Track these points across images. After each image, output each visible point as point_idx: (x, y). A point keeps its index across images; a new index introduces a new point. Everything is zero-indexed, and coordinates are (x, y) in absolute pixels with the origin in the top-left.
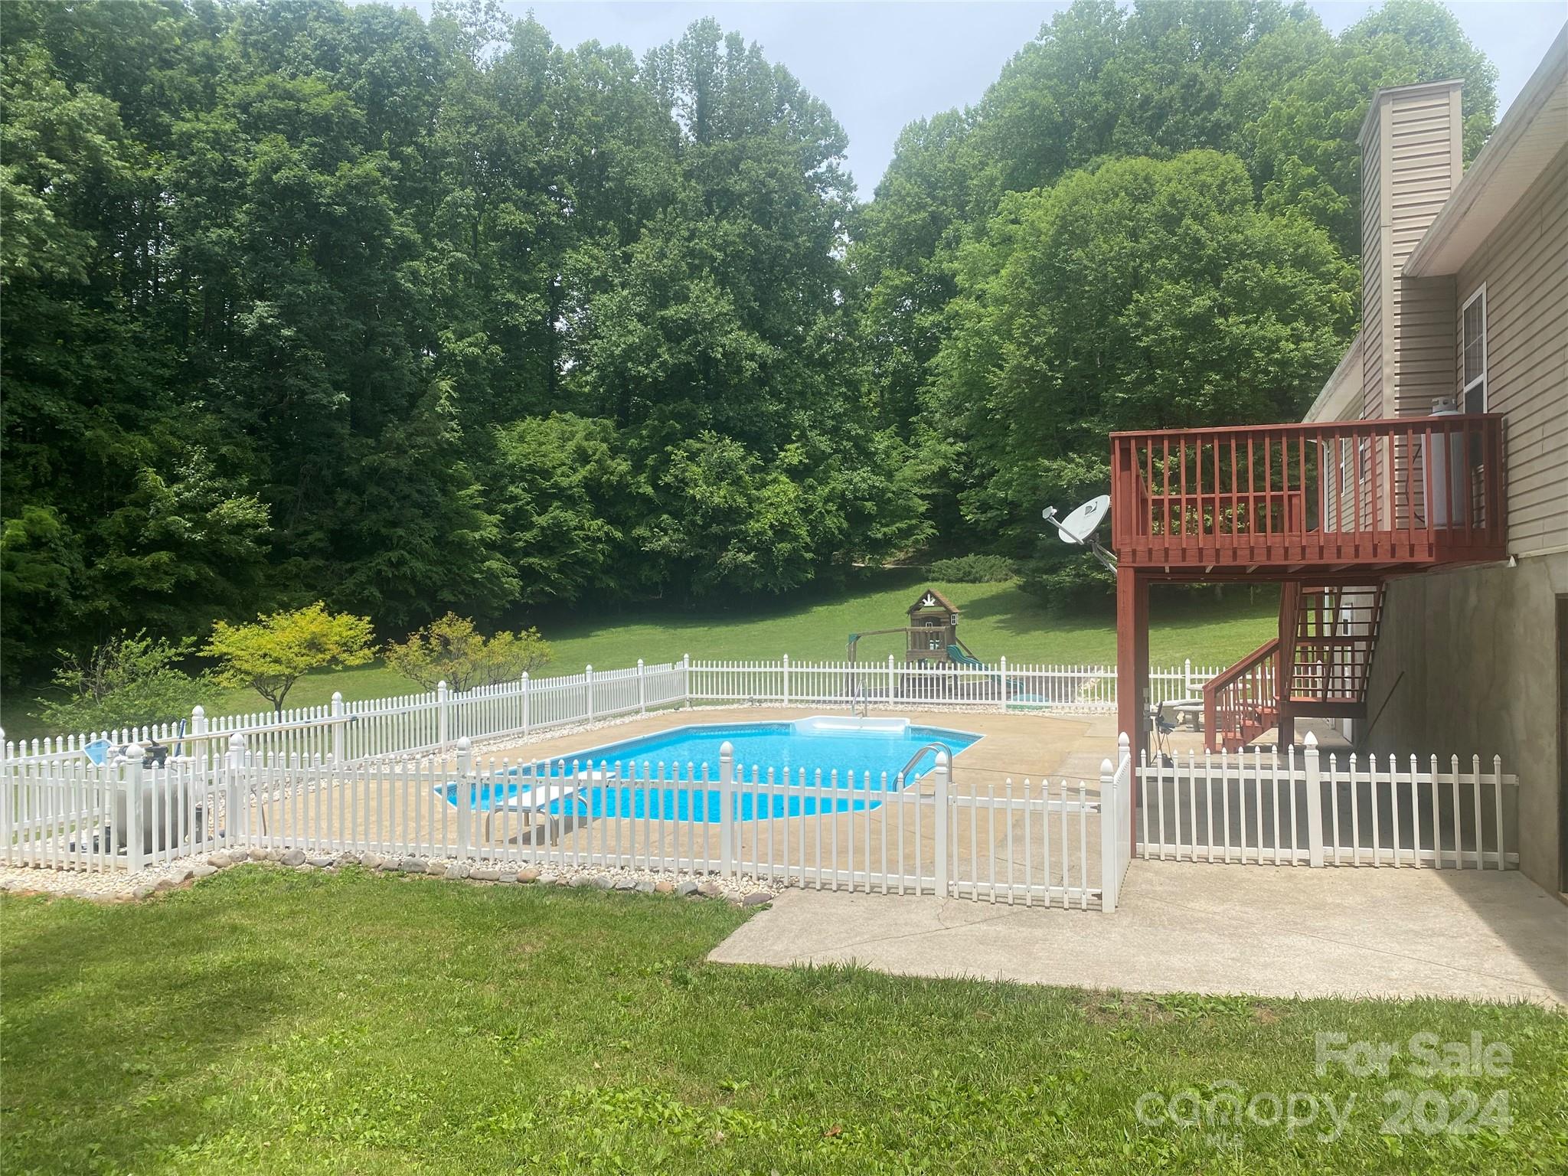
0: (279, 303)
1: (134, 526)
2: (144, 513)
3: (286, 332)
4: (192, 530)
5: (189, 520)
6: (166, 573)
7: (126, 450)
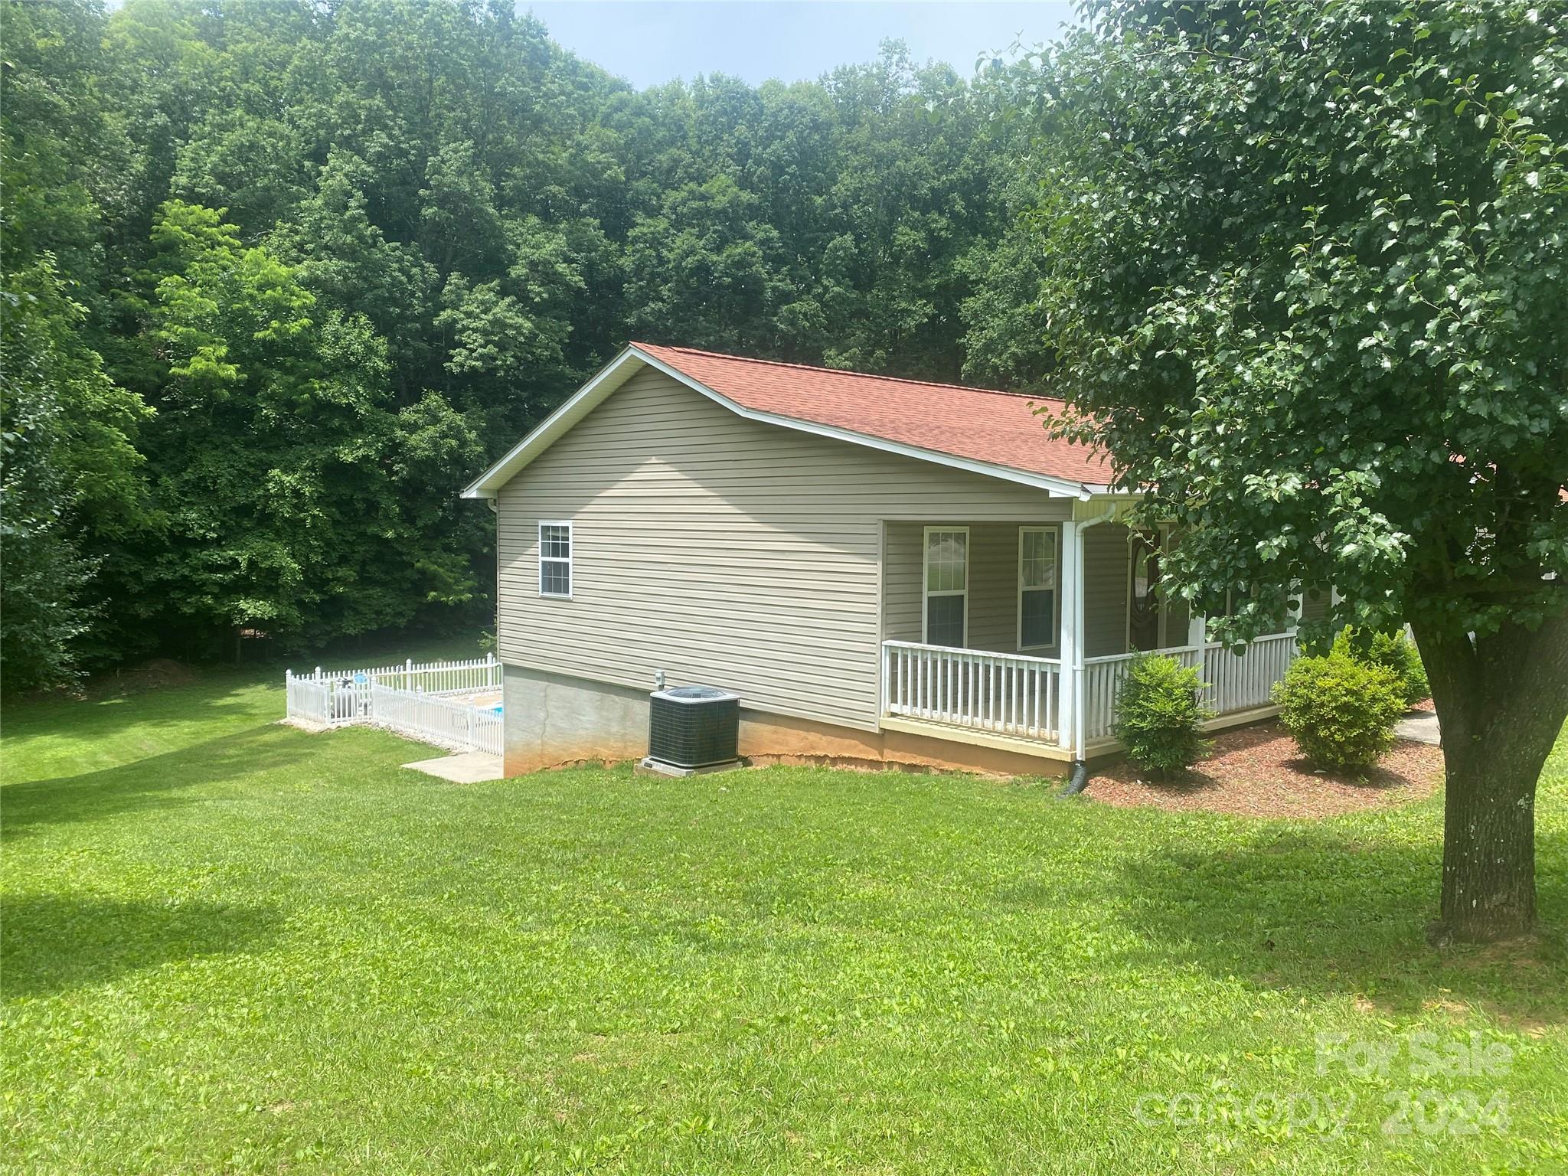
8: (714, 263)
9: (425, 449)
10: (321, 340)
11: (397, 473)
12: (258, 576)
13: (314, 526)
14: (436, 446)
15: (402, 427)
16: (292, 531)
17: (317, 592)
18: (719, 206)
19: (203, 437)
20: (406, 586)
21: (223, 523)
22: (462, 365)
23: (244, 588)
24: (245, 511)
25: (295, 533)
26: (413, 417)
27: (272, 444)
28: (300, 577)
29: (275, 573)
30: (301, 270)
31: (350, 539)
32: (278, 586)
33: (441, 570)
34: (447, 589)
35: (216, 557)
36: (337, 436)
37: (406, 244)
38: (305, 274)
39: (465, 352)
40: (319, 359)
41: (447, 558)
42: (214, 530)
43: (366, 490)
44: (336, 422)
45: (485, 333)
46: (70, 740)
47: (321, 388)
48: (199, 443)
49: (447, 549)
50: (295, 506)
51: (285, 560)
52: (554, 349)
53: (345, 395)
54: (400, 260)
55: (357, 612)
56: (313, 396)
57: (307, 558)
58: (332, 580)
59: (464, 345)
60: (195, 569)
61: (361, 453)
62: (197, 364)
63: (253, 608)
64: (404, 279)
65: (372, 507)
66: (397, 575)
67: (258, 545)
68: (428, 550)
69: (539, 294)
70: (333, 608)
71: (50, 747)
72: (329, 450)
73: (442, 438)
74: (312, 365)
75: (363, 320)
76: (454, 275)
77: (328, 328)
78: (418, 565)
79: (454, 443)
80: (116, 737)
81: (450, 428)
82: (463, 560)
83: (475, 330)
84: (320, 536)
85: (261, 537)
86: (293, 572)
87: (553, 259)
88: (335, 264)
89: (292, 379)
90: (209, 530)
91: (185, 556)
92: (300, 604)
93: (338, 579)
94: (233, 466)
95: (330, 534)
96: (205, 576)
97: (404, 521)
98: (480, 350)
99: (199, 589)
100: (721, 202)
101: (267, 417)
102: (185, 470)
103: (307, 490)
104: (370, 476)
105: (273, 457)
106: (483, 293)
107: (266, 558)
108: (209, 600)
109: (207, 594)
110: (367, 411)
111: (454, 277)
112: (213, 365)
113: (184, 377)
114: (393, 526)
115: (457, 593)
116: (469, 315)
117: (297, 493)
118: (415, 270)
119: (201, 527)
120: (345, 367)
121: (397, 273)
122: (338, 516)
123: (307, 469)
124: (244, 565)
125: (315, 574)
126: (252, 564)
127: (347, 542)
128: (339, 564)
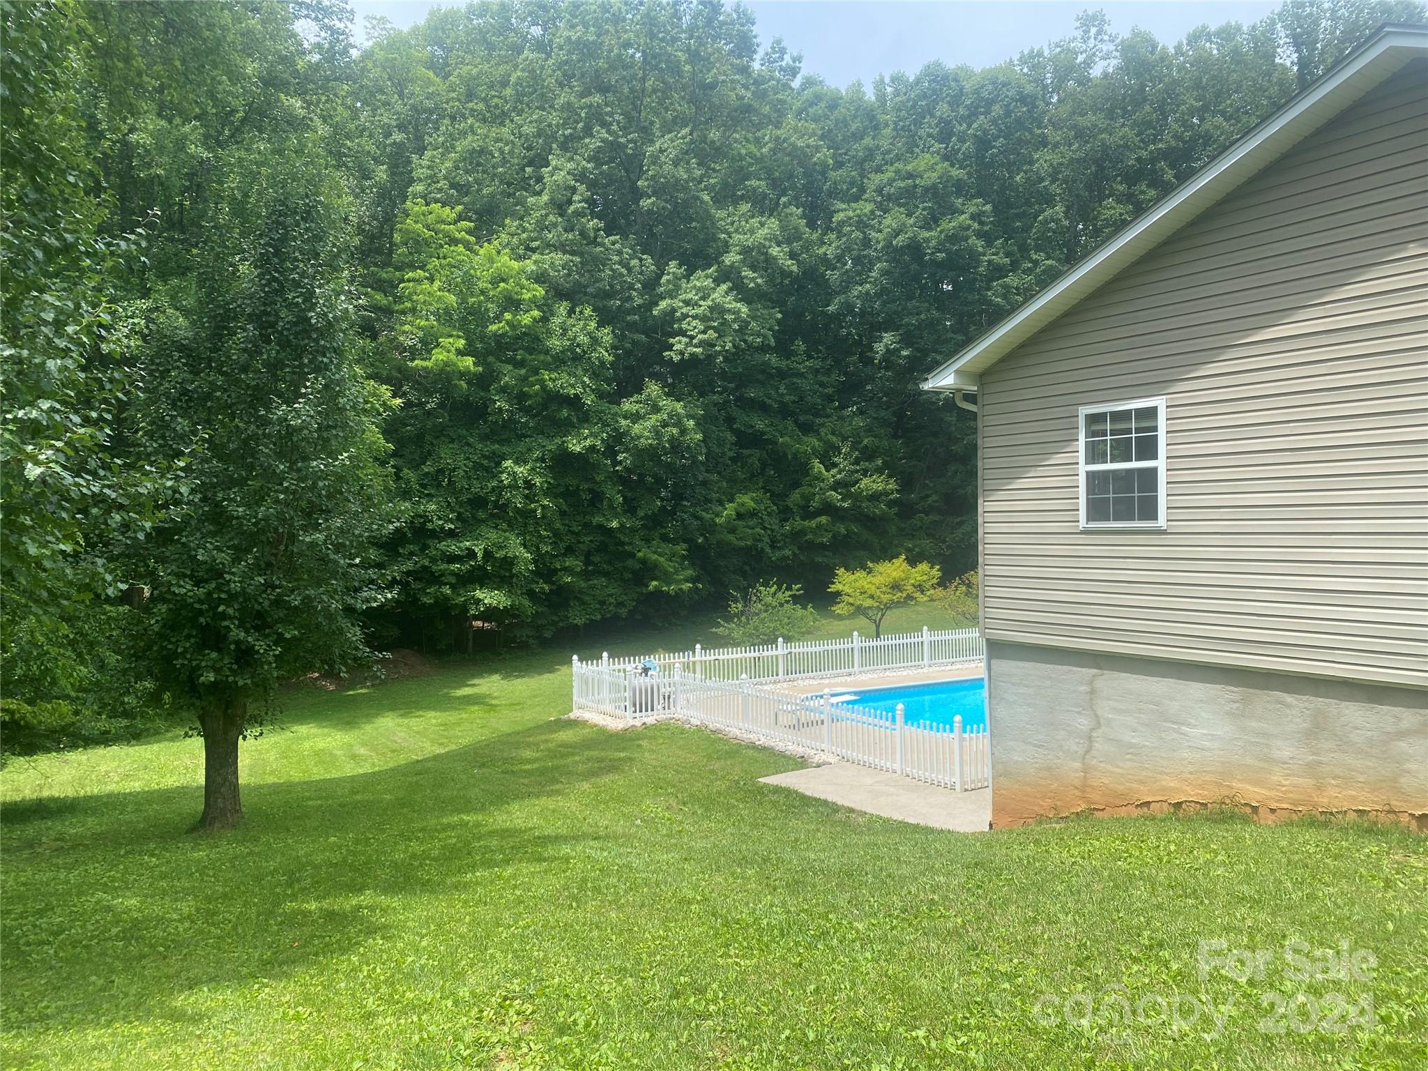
0: (901, 332)
1: (808, 498)
2: (812, 490)
3: (905, 353)
4: (843, 500)
5: (840, 494)
6: (826, 530)
7: (803, 448)
8: (927, 240)
9: (648, 438)
10: (549, 333)
11: (620, 463)
12: (493, 566)
13: (543, 517)
14: (658, 434)
15: (625, 418)
16: (523, 521)
17: (545, 582)
18: (929, 183)
19: (440, 432)
20: (628, 576)
21: (460, 514)
22: (682, 353)
23: (479, 577)
24: (478, 502)
25: (526, 525)
26: (635, 408)
27: (503, 437)
28: (532, 567)
29: (508, 562)
30: (530, 265)
31: (576, 529)
32: (512, 576)
33: (662, 559)
34: (667, 578)
35: (453, 547)
36: (566, 427)
37: (625, 236)
38: (534, 268)
39: (685, 340)
40: (547, 352)
41: (667, 548)
42: (451, 521)
43: (593, 480)
44: (565, 413)
45: (703, 319)
46: (326, 730)
47: (550, 379)
48: (437, 437)
49: (665, 538)
50: (526, 497)
51: (518, 549)
52: (764, 336)
53: (573, 386)
54: (620, 253)
55: (583, 603)
56: (544, 388)
57: (538, 548)
58: (561, 570)
59: (683, 333)
60: (433, 560)
61: (588, 443)
62: (439, 356)
63: (490, 597)
64: (624, 271)
65: (597, 497)
66: (619, 565)
67: (493, 536)
68: (647, 540)
69: (753, 279)
70: (560, 598)
71: (308, 738)
72: (558, 441)
73: (663, 427)
74: (542, 357)
75: (588, 312)
76: (673, 264)
77: (556, 321)
78: (640, 554)
79: (675, 431)
80: (368, 728)
81: (670, 416)
82: (681, 549)
83: (695, 317)
84: (549, 527)
85: (496, 527)
86: (526, 561)
87: (767, 243)
88: (559, 258)
89: (523, 371)
90: (446, 522)
91: (425, 547)
92: (531, 594)
93: (565, 569)
94: (468, 459)
95: (558, 525)
96: (444, 566)
97: (625, 512)
98: (700, 336)
99: (436, 579)
100: (931, 177)
101: (500, 409)
102: (424, 463)
103: (538, 481)
104: (596, 467)
105: (505, 449)
106: (702, 279)
107: (501, 548)
108: (447, 590)
109: (446, 584)
110: (592, 401)
111: (673, 266)
112: (452, 356)
113: (425, 368)
114: (616, 516)
115: (678, 582)
116: (687, 303)
117: (529, 484)
118: (634, 262)
119: (440, 519)
120: (572, 358)
121: (617, 266)
122: (564, 507)
123: (537, 460)
124: (480, 555)
125: (545, 564)
126: (487, 554)
127: (573, 533)
128: (565, 555)
